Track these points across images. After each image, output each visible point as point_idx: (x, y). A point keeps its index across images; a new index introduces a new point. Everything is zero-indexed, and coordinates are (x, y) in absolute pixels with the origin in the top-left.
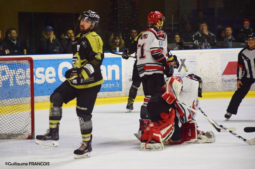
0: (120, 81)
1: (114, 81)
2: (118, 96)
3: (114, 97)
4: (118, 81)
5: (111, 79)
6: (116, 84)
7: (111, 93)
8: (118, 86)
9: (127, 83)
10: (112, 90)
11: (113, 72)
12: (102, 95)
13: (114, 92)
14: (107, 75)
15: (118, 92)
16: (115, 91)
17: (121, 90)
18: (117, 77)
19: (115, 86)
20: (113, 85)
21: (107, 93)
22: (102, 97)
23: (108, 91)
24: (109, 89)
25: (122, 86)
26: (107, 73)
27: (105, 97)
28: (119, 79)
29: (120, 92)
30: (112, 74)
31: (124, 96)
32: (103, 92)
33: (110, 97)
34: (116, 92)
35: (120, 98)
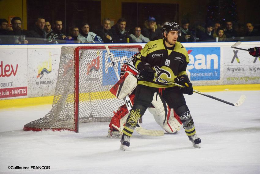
0: (218, 70)
1: (212, 70)
2: (216, 84)
3: (212, 85)
4: (217, 70)
5: (210, 68)
6: (214, 73)
7: (209, 82)
8: (216, 75)
9: (225, 72)
10: (210, 79)
11: (212, 61)
12: (200, 83)
13: (212, 81)
14: (206, 64)
15: (216, 81)
16: (213, 79)
17: (219, 79)
18: (216, 67)
19: (213, 75)
20: (211, 74)
21: (206, 81)
22: (200, 84)
23: (206, 79)
24: (208, 78)
25: (220, 75)
26: (206, 62)
27: (203, 86)
28: (217, 68)
29: (218, 80)
30: (211, 63)
31: (221, 85)
32: (201, 80)
33: (208, 85)
34: (215, 81)
35: (218, 86)
